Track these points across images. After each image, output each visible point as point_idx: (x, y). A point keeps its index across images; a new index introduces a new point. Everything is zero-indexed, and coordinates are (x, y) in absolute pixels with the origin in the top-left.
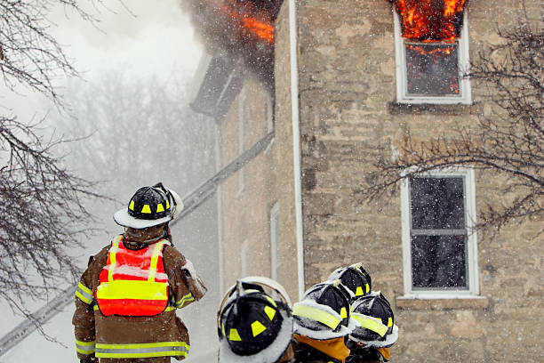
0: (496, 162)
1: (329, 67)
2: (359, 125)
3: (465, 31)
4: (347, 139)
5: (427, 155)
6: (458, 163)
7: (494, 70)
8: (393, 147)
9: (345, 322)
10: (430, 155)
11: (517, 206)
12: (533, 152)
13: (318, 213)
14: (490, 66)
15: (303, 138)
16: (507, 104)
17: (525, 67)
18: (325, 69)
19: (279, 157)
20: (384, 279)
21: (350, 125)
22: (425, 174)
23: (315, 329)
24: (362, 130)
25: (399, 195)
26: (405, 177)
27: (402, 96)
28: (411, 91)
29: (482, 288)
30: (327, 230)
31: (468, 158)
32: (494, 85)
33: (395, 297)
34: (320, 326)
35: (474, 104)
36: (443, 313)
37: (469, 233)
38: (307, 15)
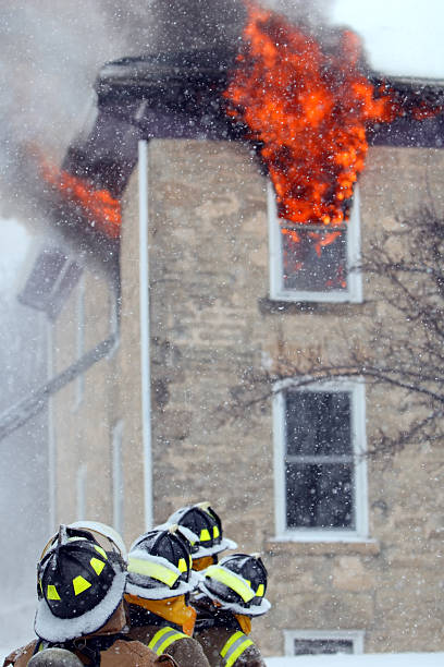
0: (390, 376)
1: (187, 254)
2: (223, 326)
3: (355, 212)
4: (207, 343)
5: (304, 365)
6: (343, 375)
7: (387, 262)
8: (264, 354)
9: (185, 577)
10: (308, 365)
11: (415, 428)
12: (436, 364)
13: (170, 435)
14: (384, 257)
15: (154, 341)
16: (404, 304)
17: (427, 259)
18: (182, 258)
19: (123, 365)
20: (251, 517)
21: (211, 326)
22: (302, 388)
23: (147, 587)
24: (227, 332)
25: (271, 414)
26: (278, 392)
27: (276, 290)
28: (289, 285)
29: (373, 528)
30: (182, 455)
31: (355, 371)
32: (388, 280)
33: (265, 540)
34: (153, 582)
35: (365, 302)
36: (323, 559)
37: (356, 462)
38: (161, 189)
